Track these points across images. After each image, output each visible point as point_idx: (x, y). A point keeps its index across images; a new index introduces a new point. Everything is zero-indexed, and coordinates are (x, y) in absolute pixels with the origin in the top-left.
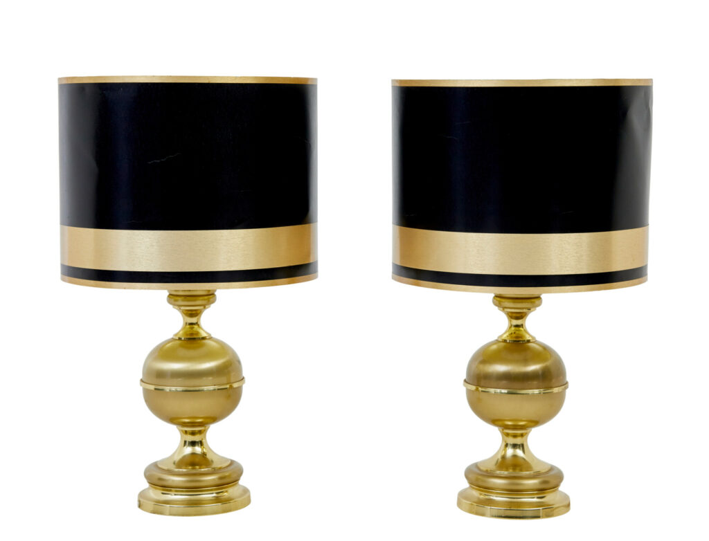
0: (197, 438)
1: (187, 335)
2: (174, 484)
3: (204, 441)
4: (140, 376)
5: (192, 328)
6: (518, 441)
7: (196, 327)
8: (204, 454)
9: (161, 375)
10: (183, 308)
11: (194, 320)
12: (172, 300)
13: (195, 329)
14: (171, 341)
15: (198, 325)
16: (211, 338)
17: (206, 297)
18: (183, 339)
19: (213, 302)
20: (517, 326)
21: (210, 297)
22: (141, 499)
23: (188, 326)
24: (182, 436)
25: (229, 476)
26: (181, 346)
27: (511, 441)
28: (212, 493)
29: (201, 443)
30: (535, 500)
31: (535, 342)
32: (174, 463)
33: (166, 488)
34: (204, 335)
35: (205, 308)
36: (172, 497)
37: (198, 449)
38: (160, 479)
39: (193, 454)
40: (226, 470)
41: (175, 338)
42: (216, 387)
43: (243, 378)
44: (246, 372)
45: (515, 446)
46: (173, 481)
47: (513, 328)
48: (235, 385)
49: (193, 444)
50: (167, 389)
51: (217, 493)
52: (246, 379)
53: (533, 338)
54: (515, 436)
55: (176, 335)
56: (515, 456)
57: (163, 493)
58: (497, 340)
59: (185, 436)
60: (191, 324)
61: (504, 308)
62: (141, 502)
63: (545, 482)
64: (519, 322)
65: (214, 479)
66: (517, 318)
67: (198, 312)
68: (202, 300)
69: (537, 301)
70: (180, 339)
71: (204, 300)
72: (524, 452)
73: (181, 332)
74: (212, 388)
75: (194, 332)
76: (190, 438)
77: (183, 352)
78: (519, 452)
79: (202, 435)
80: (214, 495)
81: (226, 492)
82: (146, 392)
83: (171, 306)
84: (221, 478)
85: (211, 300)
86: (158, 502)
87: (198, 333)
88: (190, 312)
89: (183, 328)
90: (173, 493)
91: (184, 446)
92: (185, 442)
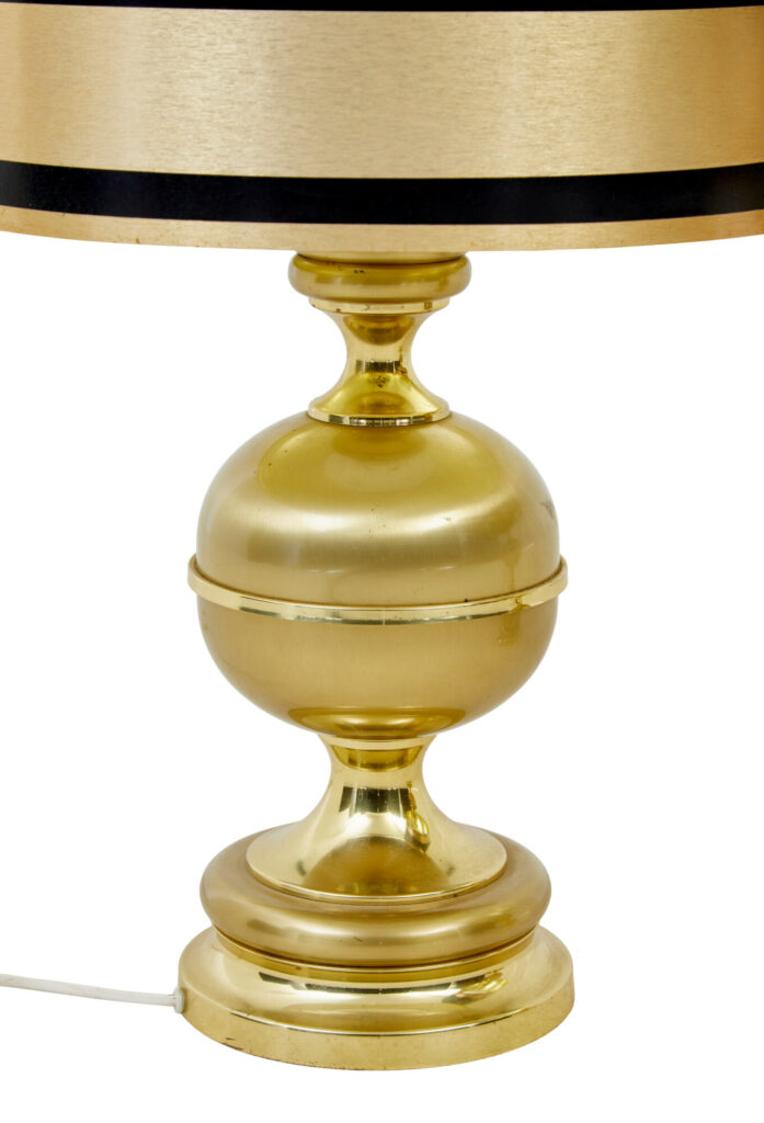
0: (388, 780)
1: (361, 408)
2: (307, 950)
3: (414, 790)
4: (189, 547)
5: (381, 383)
7: (394, 377)
8: (418, 844)
9: (266, 550)
10: (347, 308)
11: (386, 353)
12: (310, 278)
13: (389, 387)
14: (302, 429)
15: (404, 372)
16: (448, 418)
17: (435, 271)
18: (346, 421)
19: (459, 288)
21: (448, 272)
22: (189, 986)
23: (365, 376)
24: (335, 771)
25: (506, 919)
26: (340, 448)
28: (446, 985)
29: (404, 800)
32: (301, 869)
33: (277, 959)
34: (422, 406)
35: (429, 309)
36: (296, 994)
37: (394, 823)
38: (258, 925)
39: (377, 841)
40: (487, 895)
41: (315, 414)
42: (468, 610)
43: (562, 565)
44: (570, 544)
46: (303, 937)
48: (533, 599)
49: (376, 800)
50: (289, 611)
51: (460, 983)
52: (572, 572)
55: (319, 403)
57: (265, 977)
58: (307, 415)
59: (348, 770)
60: (377, 367)
62: (190, 997)
65: (451, 935)
67: (402, 324)
68: (419, 280)
70: (335, 421)
71: (430, 279)
73: (339, 396)
74: (452, 611)
75: (391, 400)
76: (364, 779)
77: (347, 471)
79: (408, 771)
80: (452, 991)
81: (496, 975)
82: (212, 619)
83: (305, 299)
84: (477, 930)
85: (453, 279)
86: (247, 1010)
87: (400, 403)
88: (373, 325)
89: (346, 382)
90: (303, 981)
91: (344, 804)
92: (347, 791)
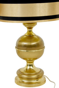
6: (31, 64)
20: (30, 31)
27: (29, 64)
30: (36, 81)
31: (35, 35)
45: (30, 65)
47: (29, 32)
53: (35, 34)
54: (30, 63)
56: (30, 69)
61: (26, 26)
63: (38, 76)
64: (30, 30)
66: (30, 29)
69: (35, 24)
72: (33, 67)
78: (31, 67)
